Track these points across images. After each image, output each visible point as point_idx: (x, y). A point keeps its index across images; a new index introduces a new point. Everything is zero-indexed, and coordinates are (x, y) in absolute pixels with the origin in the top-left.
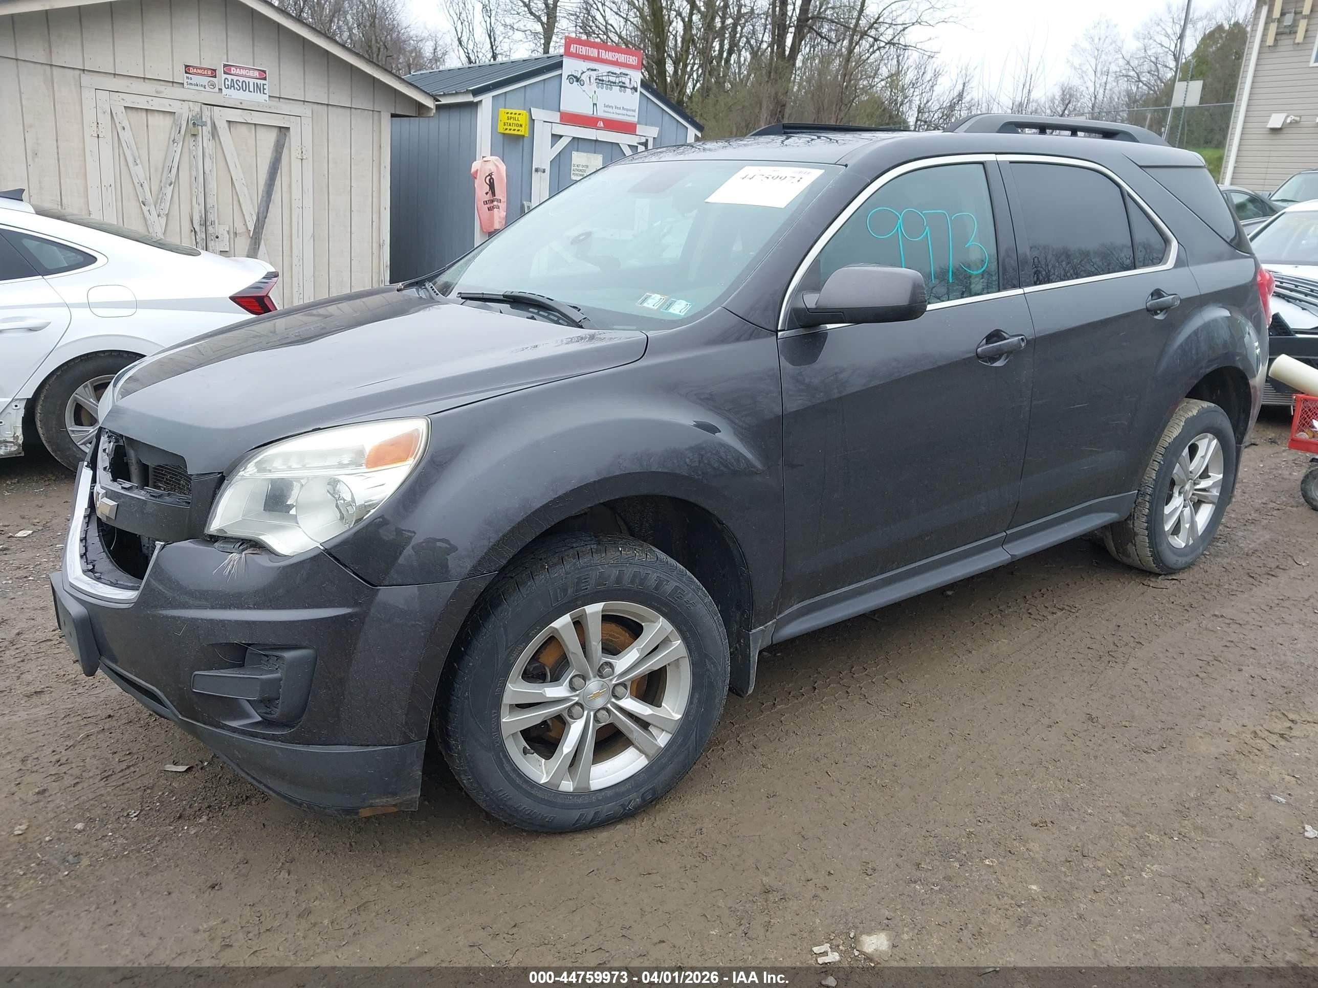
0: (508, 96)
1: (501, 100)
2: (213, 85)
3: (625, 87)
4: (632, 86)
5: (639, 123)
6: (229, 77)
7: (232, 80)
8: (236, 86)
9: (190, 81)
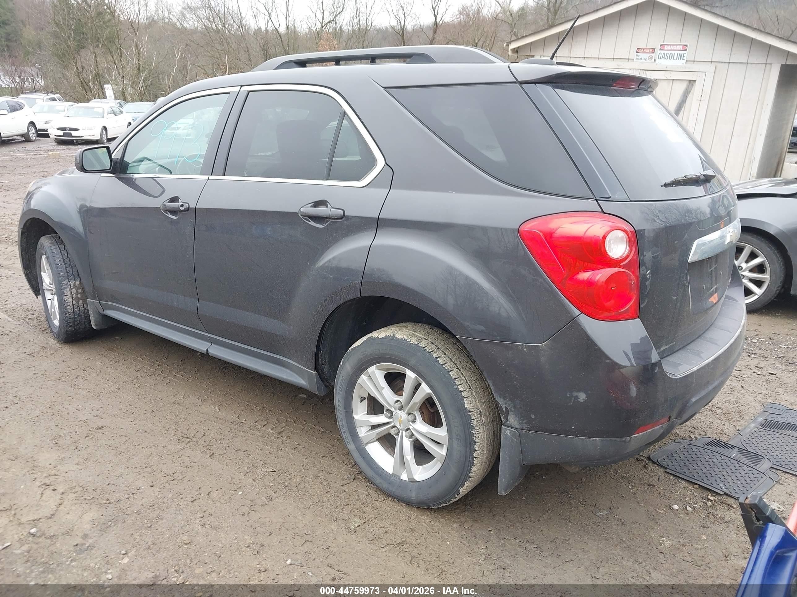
2: (652, 58)
6: (662, 52)
7: (664, 54)
8: (666, 57)
9: (638, 57)
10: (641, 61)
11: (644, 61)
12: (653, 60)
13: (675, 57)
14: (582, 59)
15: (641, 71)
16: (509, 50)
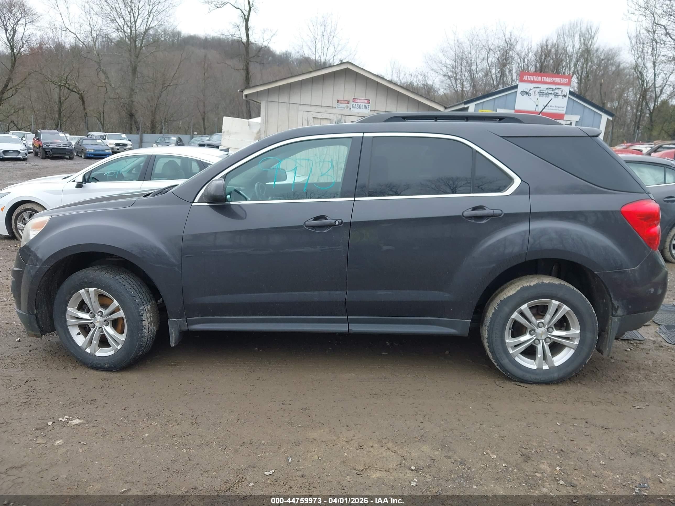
0: (484, 104)
1: (481, 106)
2: (347, 107)
3: (558, 95)
4: (563, 95)
5: (566, 113)
6: (355, 103)
7: (356, 105)
8: (357, 107)
9: (338, 106)
10: (342, 109)
11: (343, 109)
12: (349, 109)
13: (363, 108)
14: (298, 105)
15: (343, 116)
16: (244, 95)
